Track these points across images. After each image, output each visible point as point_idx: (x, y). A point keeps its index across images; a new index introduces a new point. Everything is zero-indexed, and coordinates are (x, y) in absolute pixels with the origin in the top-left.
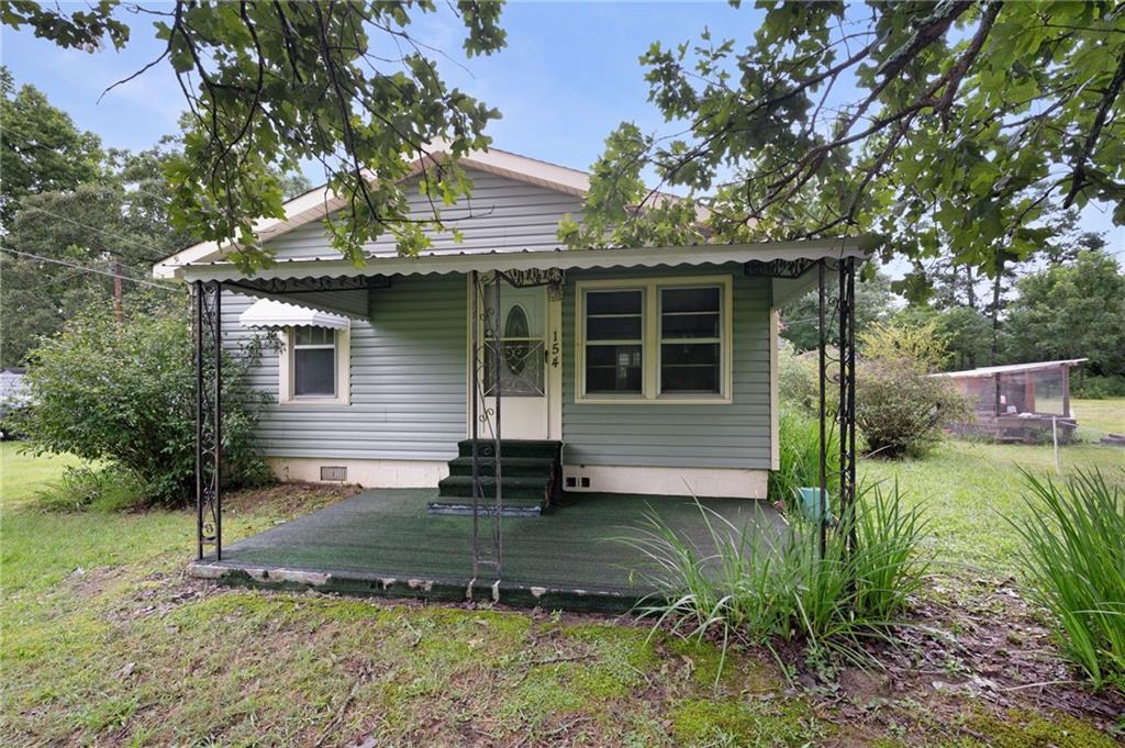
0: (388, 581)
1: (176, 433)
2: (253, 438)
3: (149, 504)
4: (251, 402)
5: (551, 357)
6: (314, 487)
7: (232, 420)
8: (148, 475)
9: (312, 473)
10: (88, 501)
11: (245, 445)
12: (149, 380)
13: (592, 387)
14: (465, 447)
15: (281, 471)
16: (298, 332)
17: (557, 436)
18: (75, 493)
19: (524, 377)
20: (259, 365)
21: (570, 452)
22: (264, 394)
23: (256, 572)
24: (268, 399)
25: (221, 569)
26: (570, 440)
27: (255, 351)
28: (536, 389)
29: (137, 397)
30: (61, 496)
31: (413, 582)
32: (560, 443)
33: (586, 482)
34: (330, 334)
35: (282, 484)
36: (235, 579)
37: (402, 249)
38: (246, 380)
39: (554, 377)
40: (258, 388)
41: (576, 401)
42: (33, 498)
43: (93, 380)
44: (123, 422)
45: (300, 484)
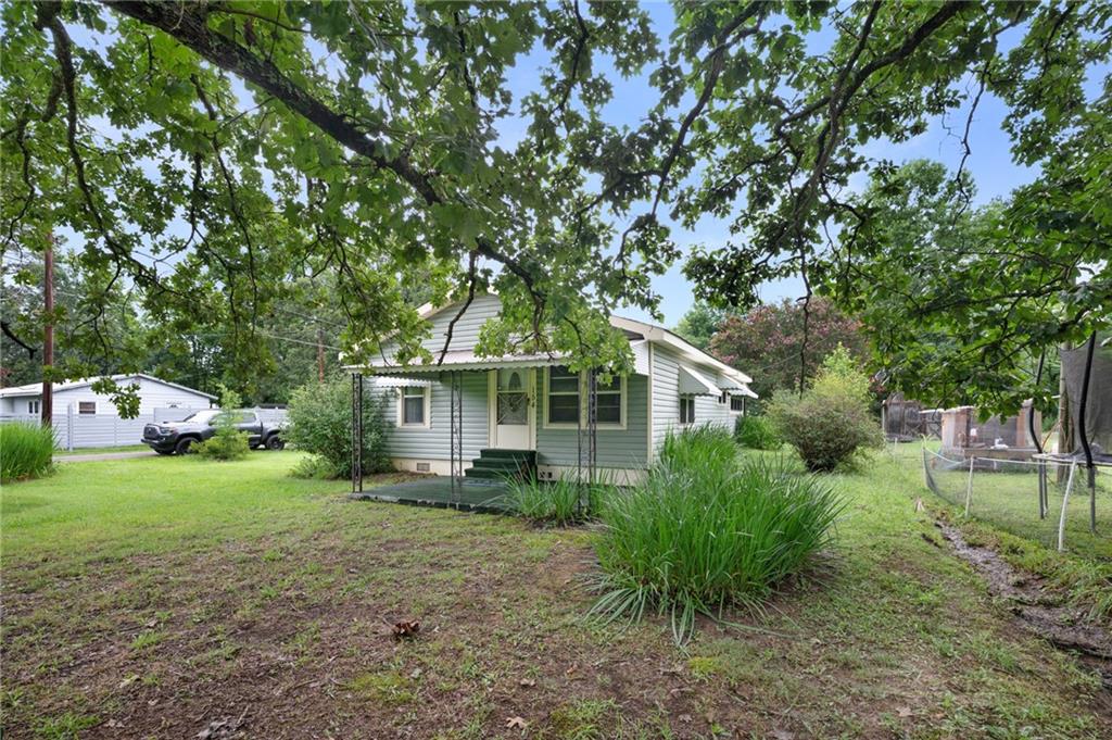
0: (419, 501)
1: (348, 442)
2: (385, 446)
3: (338, 477)
4: (383, 426)
5: (532, 402)
6: (413, 474)
7: (372, 436)
8: (335, 463)
9: (412, 466)
10: (311, 475)
11: (380, 450)
12: (336, 415)
13: (553, 420)
14: (484, 453)
15: (397, 465)
16: (405, 389)
17: (534, 448)
18: (306, 471)
19: (518, 414)
20: (387, 406)
21: (542, 457)
22: (390, 422)
23: (373, 496)
24: (392, 425)
25: (361, 495)
26: (540, 450)
27: (386, 398)
28: (523, 421)
29: (331, 423)
30: (299, 472)
31: (428, 502)
32: (535, 452)
33: (550, 475)
34: (421, 390)
35: (397, 471)
36: (366, 498)
37: (424, 361)
38: (381, 415)
39: (532, 413)
40: (387, 419)
41: (545, 427)
42: (287, 472)
43: (313, 414)
44: (325, 435)
45: (407, 472)
